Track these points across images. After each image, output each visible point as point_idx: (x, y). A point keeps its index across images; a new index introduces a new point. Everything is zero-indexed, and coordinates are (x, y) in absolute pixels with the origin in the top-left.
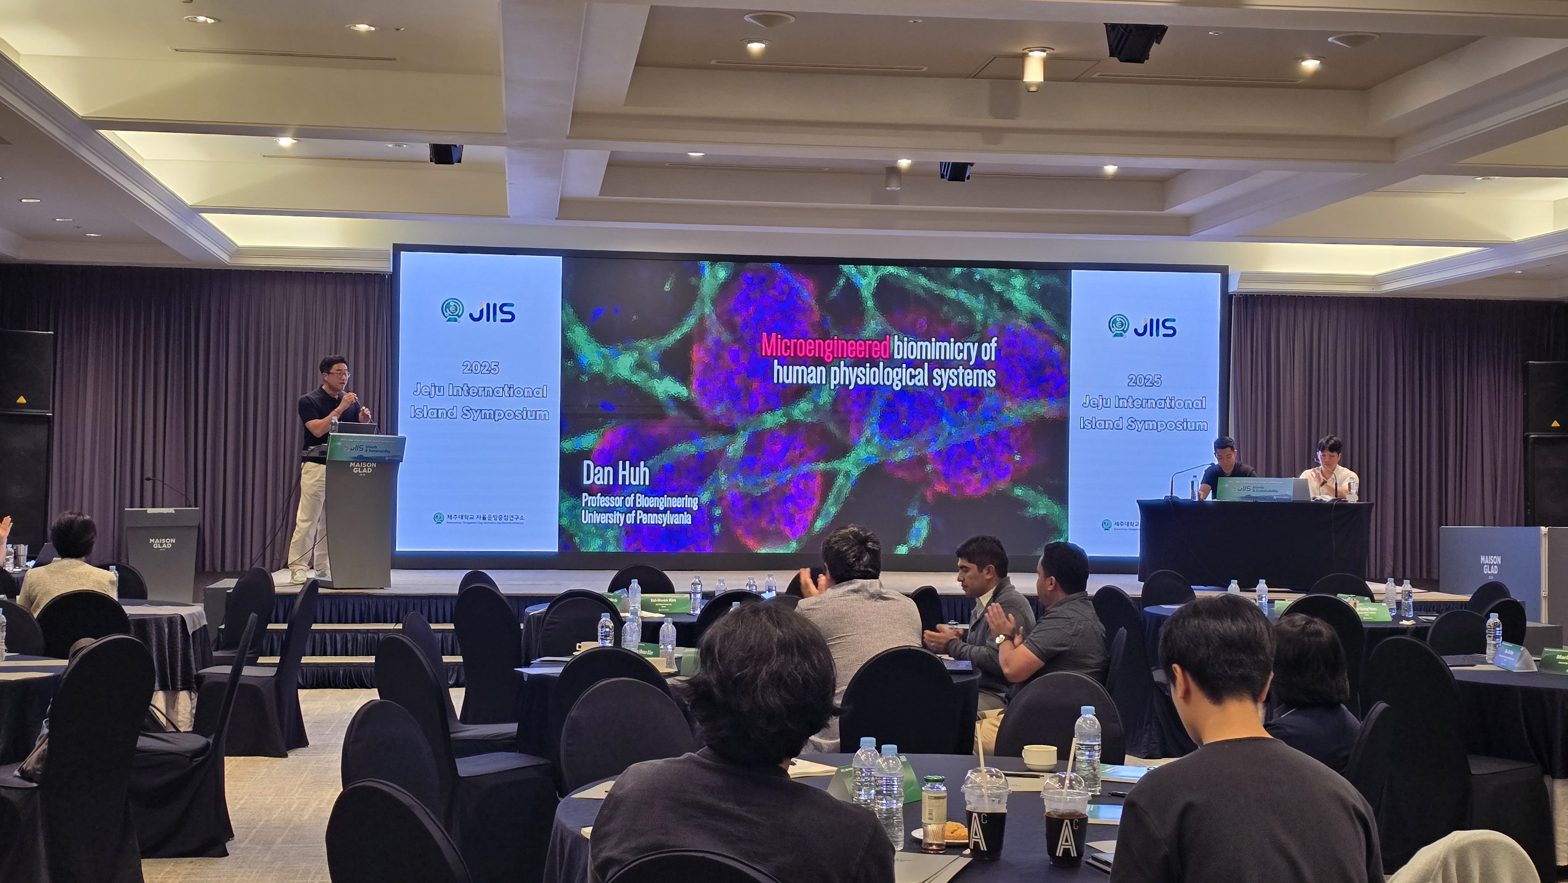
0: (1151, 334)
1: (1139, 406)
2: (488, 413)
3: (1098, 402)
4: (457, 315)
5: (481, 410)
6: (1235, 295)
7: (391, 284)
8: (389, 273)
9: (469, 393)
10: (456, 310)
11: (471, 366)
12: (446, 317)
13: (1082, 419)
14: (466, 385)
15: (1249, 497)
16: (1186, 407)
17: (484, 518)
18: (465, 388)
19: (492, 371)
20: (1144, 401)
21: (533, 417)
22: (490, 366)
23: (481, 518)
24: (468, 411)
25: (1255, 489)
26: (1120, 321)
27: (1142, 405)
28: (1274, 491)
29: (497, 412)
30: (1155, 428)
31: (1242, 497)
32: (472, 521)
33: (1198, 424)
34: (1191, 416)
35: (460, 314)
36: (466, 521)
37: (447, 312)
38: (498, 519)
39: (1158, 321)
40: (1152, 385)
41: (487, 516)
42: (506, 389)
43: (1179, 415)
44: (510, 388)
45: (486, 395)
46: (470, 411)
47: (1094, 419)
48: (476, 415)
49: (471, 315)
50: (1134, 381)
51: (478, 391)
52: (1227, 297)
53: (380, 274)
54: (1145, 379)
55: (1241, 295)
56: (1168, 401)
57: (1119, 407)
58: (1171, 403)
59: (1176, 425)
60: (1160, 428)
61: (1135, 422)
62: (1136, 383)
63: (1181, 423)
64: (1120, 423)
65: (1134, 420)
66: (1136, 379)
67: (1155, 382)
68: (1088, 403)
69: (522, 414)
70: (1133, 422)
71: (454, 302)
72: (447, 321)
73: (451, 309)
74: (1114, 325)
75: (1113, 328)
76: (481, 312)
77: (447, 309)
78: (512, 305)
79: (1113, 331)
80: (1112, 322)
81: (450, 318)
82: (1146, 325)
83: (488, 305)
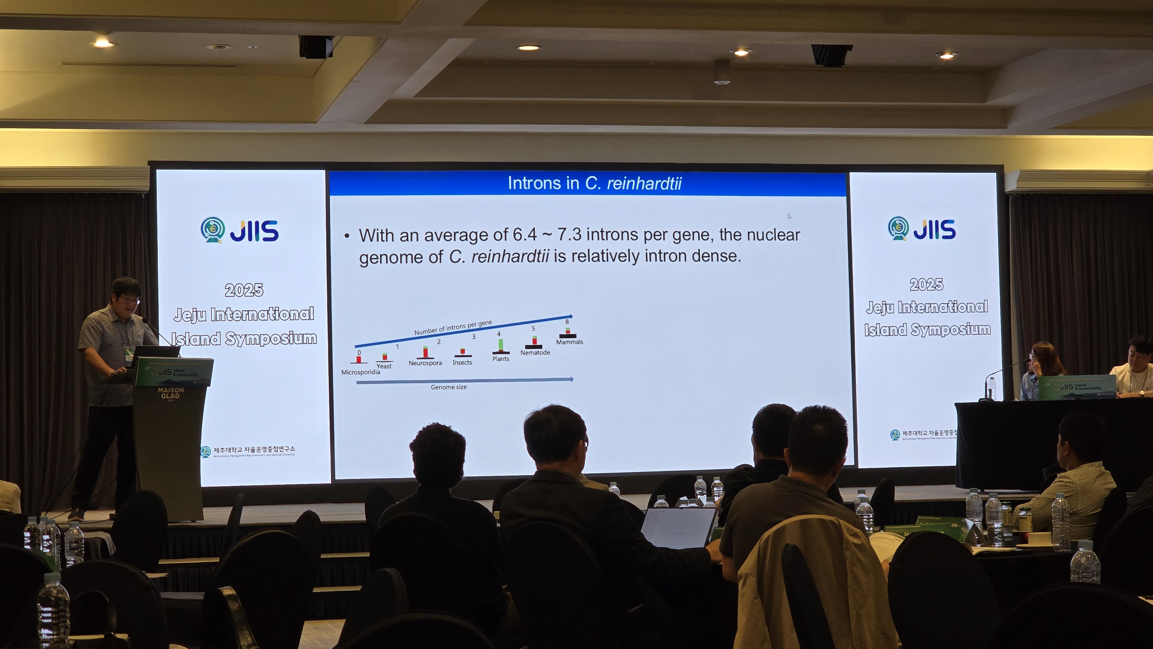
0: (931, 237)
1: (923, 311)
3: (882, 308)
4: (217, 235)
5: (246, 335)
6: (1010, 196)
7: (148, 203)
8: (145, 193)
9: (232, 317)
10: (217, 230)
11: (234, 288)
12: (206, 238)
13: (866, 325)
14: (229, 309)
15: (1072, 395)
16: (969, 311)
17: (253, 451)
18: (229, 313)
19: (256, 293)
20: (928, 306)
21: (301, 342)
22: (254, 288)
23: (250, 451)
24: (233, 337)
25: (1078, 387)
26: (900, 223)
27: (925, 309)
28: (1097, 388)
29: (262, 337)
30: (939, 333)
31: (1065, 396)
32: (238, 453)
33: (981, 328)
34: (974, 319)
35: (220, 234)
36: (232, 453)
37: (206, 232)
38: (267, 450)
39: (937, 222)
40: (934, 289)
41: (256, 448)
42: (271, 312)
43: (962, 319)
44: (275, 311)
45: (250, 319)
46: (235, 337)
47: (878, 325)
48: (241, 340)
50: (917, 285)
51: (242, 315)
52: (1004, 198)
53: (136, 194)
54: (927, 283)
55: (1017, 194)
56: (951, 305)
57: (902, 312)
58: (954, 306)
59: (959, 329)
60: (943, 333)
61: (919, 328)
62: (918, 287)
63: (964, 328)
64: (904, 328)
65: (917, 326)
66: (918, 283)
67: (937, 285)
68: (872, 308)
69: (289, 338)
70: (917, 328)
71: (214, 221)
72: (208, 241)
73: (211, 229)
74: (894, 228)
75: (893, 230)
76: (243, 231)
77: (207, 229)
78: (275, 223)
79: (893, 234)
80: (892, 225)
81: (210, 238)
82: (926, 227)
83: (250, 223)
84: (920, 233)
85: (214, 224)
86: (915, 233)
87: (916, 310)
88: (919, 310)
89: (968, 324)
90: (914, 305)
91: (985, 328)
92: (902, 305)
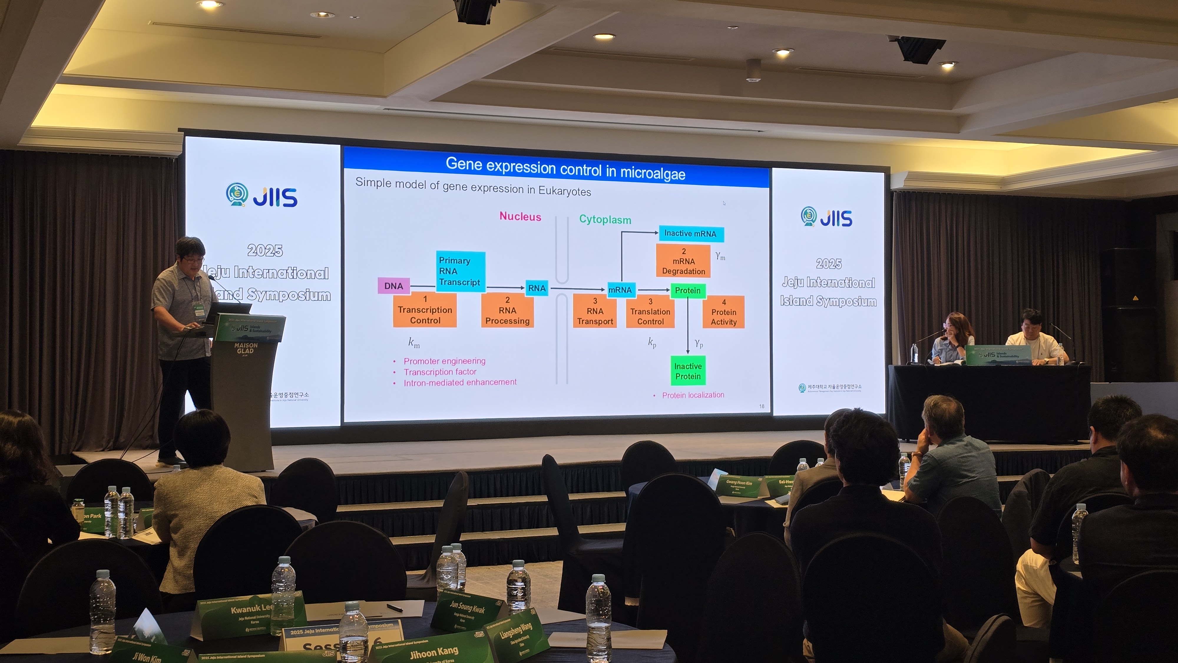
0: (834, 224)
1: (826, 286)
2: (272, 294)
3: (794, 282)
4: (242, 199)
5: (266, 292)
6: (894, 192)
7: (179, 168)
8: (175, 157)
9: (254, 275)
10: (241, 194)
11: (256, 248)
12: (231, 201)
13: (782, 296)
14: (251, 268)
15: (993, 362)
16: (860, 287)
18: (251, 271)
19: (276, 254)
20: (829, 281)
21: (316, 299)
22: (274, 249)
24: (254, 292)
26: (810, 212)
29: (281, 294)
30: (838, 305)
31: (989, 362)
33: (869, 301)
34: (864, 293)
35: (244, 199)
37: (231, 196)
38: (284, 396)
39: (838, 212)
40: (834, 267)
42: (290, 271)
43: (855, 293)
44: (293, 270)
45: (270, 277)
46: (256, 293)
47: (791, 296)
48: (261, 296)
50: (822, 264)
51: (263, 274)
52: (889, 194)
53: (167, 158)
54: (829, 262)
55: (900, 191)
56: (847, 281)
57: (810, 286)
58: (849, 283)
59: (853, 301)
60: (841, 304)
61: (822, 299)
62: (823, 266)
63: (857, 300)
64: (811, 300)
65: (821, 298)
66: (823, 262)
67: (837, 264)
68: (786, 283)
69: (305, 295)
70: (821, 299)
71: (239, 186)
72: (232, 205)
73: (235, 193)
74: (805, 216)
75: (805, 218)
76: (265, 196)
77: (232, 194)
78: (294, 190)
79: (805, 221)
80: (804, 213)
81: (234, 202)
82: (830, 216)
83: (271, 190)
84: (825, 221)
85: (239, 190)
86: (822, 221)
87: (821, 285)
88: (822, 285)
89: (860, 297)
90: (819, 281)
91: (872, 301)
92: (810, 280)
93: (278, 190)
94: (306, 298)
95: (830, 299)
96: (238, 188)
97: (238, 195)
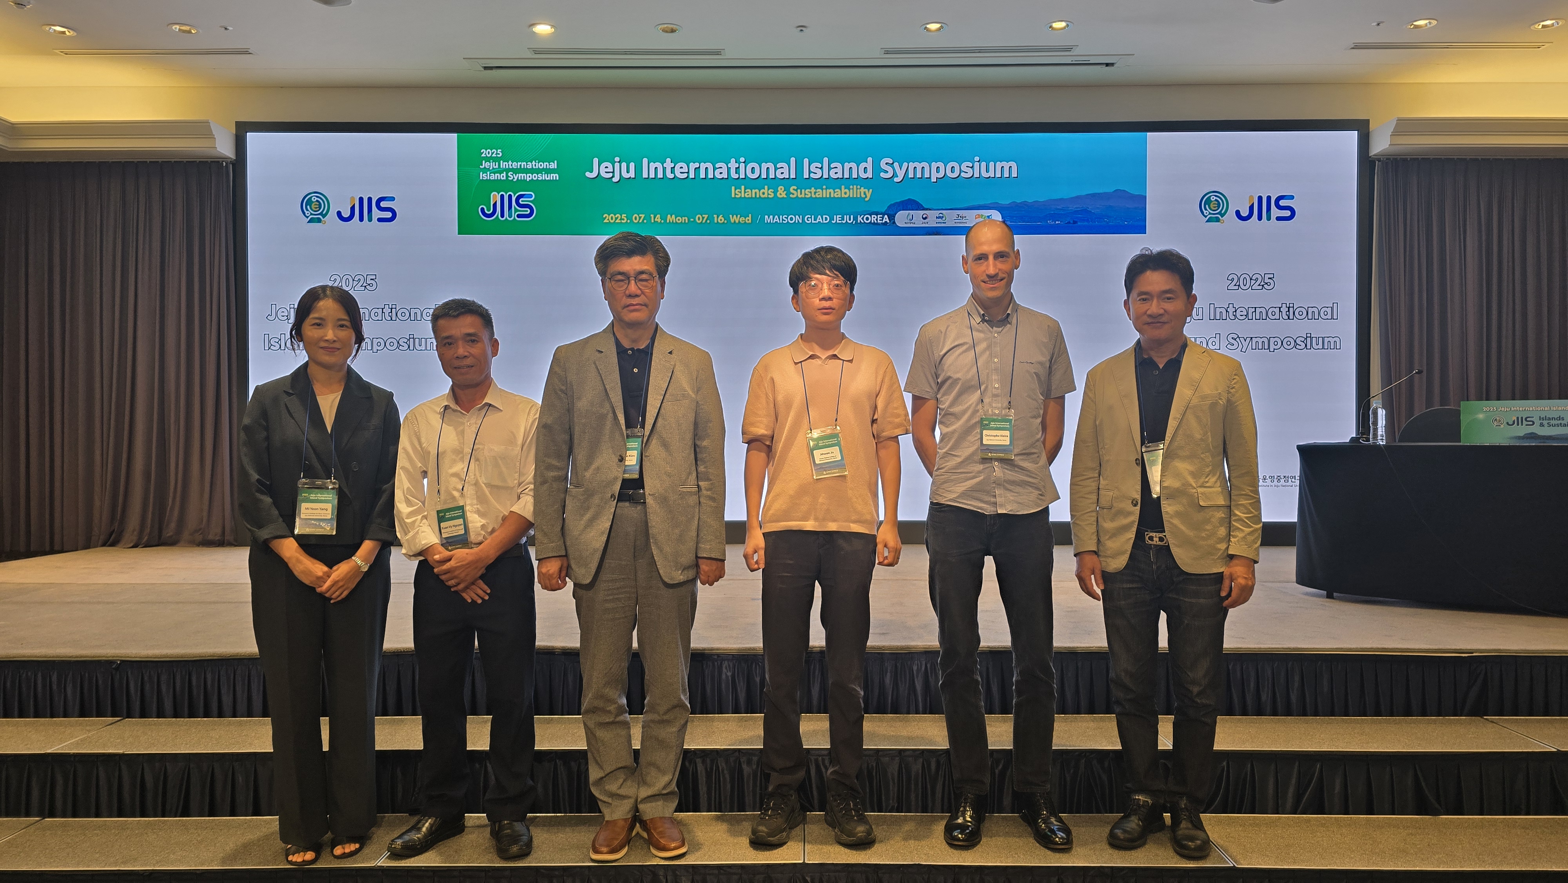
0: (1260, 218)
1: (1244, 317)
4: (322, 214)
6: (1379, 160)
10: (320, 208)
11: (342, 280)
12: (307, 217)
16: (1310, 317)
19: (369, 287)
20: (1251, 310)
21: (423, 347)
22: (365, 279)
26: (1216, 200)
27: (1247, 315)
29: (375, 341)
30: (1266, 347)
33: (1326, 340)
34: (1317, 328)
35: (324, 213)
37: (307, 210)
39: (1269, 198)
40: (1261, 287)
42: (386, 310)
43: (1299, 328)
44: (393, 308)
49: (339, 214)
50: (1237, 282)
52: (1367, 164)
54: (1251, 279)
55: (1387, 159)
56: (1284, 309)
57: (1215, 319)
58: (1290, 312)
59: (1295, 341)
60: (1272, 347)
61: (1238, 339)
62: (1239, 285)
63: (1303, 339)
64: (1217, 340)
65: (1235, 336)
66: (1239, 279)
67: (1265, 283)
69: (410, 342)
70: (1235, 340)
71: (317, 197)
72: (308, 222)
73: (313, 206)
74: (1207, 206)
75: (1206, 209)
76: (353, 208)
77: (308, 207)
78: (392, 199)
79: (1206, 215)
80: (1205, 202)
81: (311, 218)
82: (1253, 205)
83: (361, 200)
84: (1245, 213)
85: (317, 201)
86: (1238, 213)
87: (1235, 316)
88: (1238, 316)
89: (1309, 335)
90: (1231, 310)
91: (1332, 340)
92: (1215, 309)
93: (370, 199)
94: (409, 347)
95: (1252, 338)
96: (316, 199)
97: (316, 208)
